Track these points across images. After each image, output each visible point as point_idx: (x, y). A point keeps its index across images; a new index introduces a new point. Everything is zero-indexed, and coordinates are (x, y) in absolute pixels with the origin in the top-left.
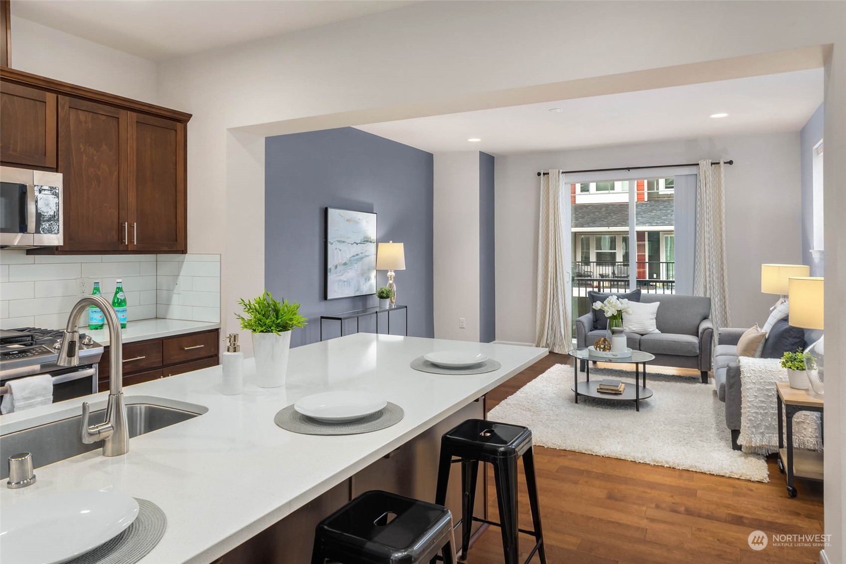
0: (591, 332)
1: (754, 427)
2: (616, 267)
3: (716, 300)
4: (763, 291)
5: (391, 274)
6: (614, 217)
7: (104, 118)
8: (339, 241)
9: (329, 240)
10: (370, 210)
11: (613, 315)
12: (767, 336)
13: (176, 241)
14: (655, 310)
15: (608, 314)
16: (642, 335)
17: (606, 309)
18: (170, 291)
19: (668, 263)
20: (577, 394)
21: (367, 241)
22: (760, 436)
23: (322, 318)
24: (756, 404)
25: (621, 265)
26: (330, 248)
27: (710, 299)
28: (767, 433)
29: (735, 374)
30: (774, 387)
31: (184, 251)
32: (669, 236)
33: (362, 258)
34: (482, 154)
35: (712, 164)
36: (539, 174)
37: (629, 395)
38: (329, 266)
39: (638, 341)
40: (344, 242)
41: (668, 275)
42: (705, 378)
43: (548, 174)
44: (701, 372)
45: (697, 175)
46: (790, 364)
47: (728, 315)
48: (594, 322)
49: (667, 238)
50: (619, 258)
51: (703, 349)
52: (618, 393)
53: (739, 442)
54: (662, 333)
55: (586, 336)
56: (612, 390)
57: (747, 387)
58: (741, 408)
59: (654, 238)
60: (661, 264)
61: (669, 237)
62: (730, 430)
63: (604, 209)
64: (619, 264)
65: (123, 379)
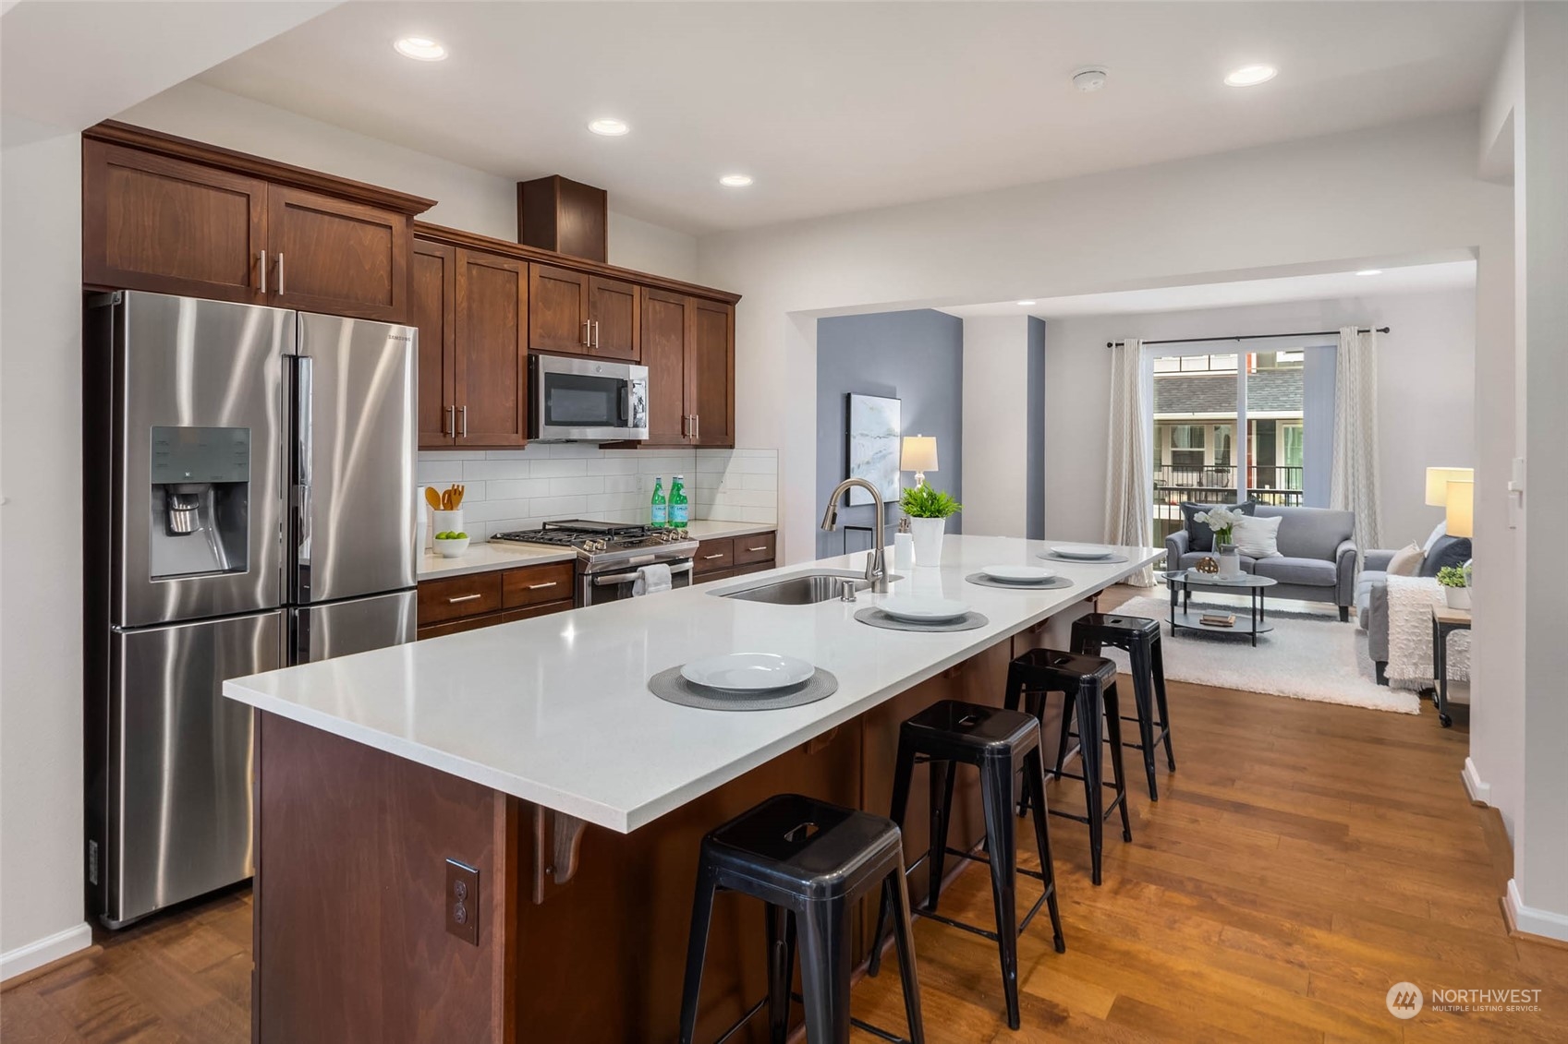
0: (1187, 554)
1: (1405, 656)
2: (1205, 473)
3: (1363, 515)
4: (1427, 503)
5: (920, 476)
6: (1202, 397)
7: (673, 306)
8: (862, 435)
9: (853, 433)
10: (891, 395)
11: (1222, 529)
12: (1426, 555)
13: (727, 434)
14: (1276, 527)
15: (1215, 528)
16: (1257, 559)
17: (1211, 521)
18: (713, 490)
19: (1288, 468)
20: (1174, 625)
21: (890, 434)
22: (1413, 667)
23: (846, 528)
24: (1407, 630)
25: (1212, 471)
26: (853, 442)
27: (1353, 515)
28: (1421, 664)
29: (1380, 598)
30: (1430, 610)
31: (732, 447)
32: (1290, 426)
33: (884, 457)
34: (1031, 318)
35: (1359, 332)
36: (1110, 345)
37: (1243, 626)
38: (852, 466)
39: (1252, 566)
40: (867, 435)
41: (1288, 481)
42: (1344, 615)
43: (1123, 344)
44: (1340, 607)
45: (1336, 347)
46: (1447, 580)
47: (1380, 536)
48: (1190, 542)
49: (1286, 430)
50: (1210, 460)
51: (1342, 577)
52: (1228, 625)
53: (1386, 675)
54: (1285, 556)
55: (1179, 559)
56: (1220, 622)
57: (1397, 609)
58: (1388, 634)
59: (1266, 431)
60: (1277, 470)
61: (1291, 430)
62: (1374, 663)
63: (1185, 386)
64: (1210, 469)
65: (693, 579)
